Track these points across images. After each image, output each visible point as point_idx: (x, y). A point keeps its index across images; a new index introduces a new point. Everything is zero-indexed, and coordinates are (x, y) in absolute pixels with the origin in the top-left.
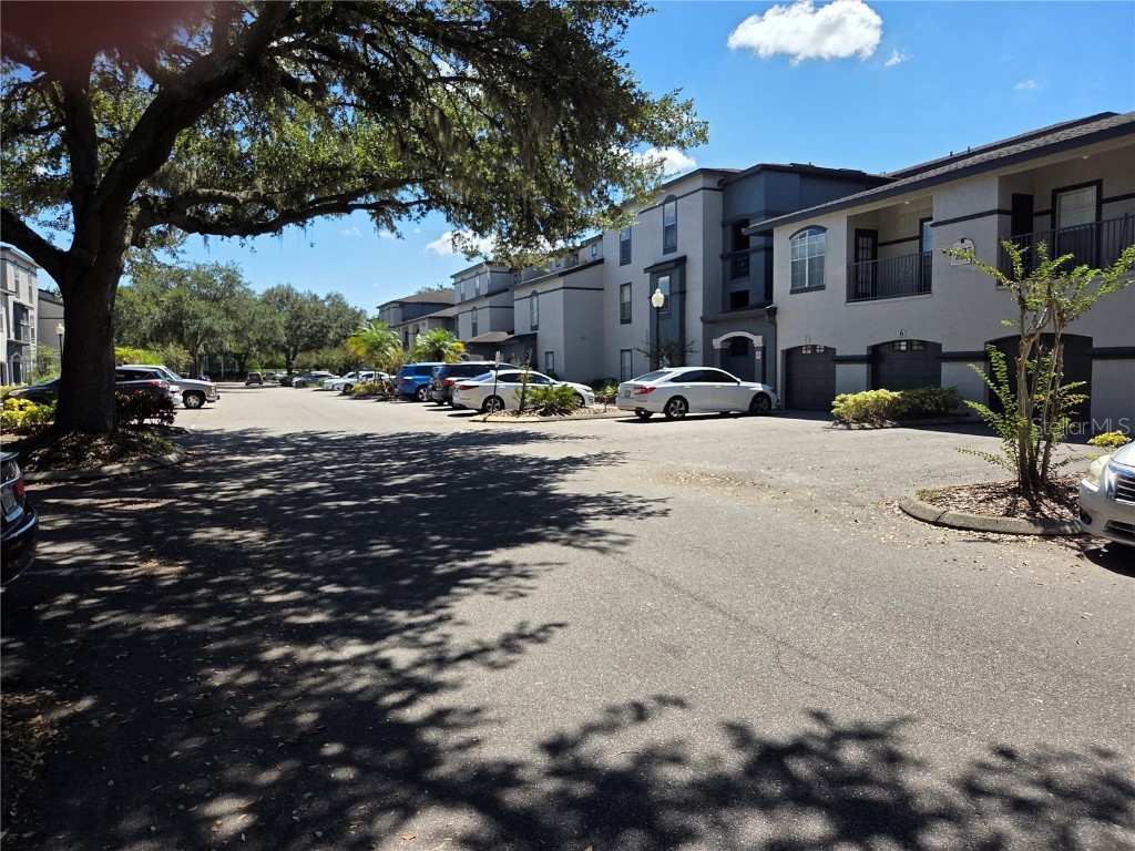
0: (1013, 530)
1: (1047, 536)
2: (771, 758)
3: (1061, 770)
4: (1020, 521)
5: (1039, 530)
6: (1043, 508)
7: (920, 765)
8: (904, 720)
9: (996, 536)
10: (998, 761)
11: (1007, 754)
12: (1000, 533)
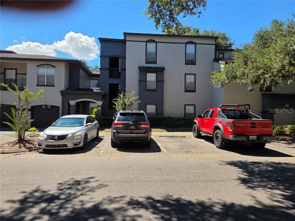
0: (23, 151)
1: (30, 151)
2: (23, 202)
3: (69, 183)
4: (23, 149)
5: (28, 150)
6: (26, 145)
7: (49, 191)
8: (39, 186)
9: (19, 153)
10: (60, 185)
11: (60, 184)
12: (20, 152)
